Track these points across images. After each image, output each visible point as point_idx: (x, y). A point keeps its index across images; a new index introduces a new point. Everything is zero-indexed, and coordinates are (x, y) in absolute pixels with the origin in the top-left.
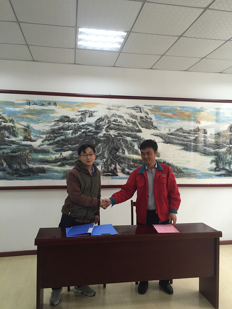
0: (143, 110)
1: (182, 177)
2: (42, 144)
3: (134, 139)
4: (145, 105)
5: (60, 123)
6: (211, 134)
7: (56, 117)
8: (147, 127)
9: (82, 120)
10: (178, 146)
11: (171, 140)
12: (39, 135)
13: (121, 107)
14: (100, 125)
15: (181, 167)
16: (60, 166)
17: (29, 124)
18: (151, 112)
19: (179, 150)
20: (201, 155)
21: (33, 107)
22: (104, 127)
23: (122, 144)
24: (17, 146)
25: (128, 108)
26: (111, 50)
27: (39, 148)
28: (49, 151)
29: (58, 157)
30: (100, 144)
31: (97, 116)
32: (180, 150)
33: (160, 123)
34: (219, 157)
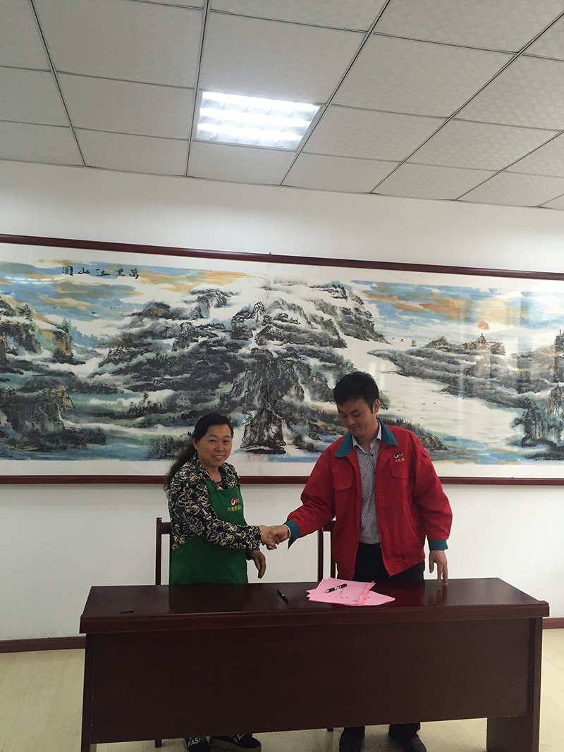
0: (351, 292)
1: (442, 459)
2: (98, 370)
3: (327, 363)
4: (355, 282)
5: (145, 320)
6: (513, 354)
7: (136, 304)
8: (359, 335)
9: (199, 314)
10: (433, 383)
11: (417, 367)
12: (93, 347)
13: (297, 283)
14: (243, 327)
15: (440, 434)
16: (141, 427)
17: (68, 320)
18: (369, 297)
19: (437, 394)
20: (490, 407)
21: (77, 279)
22: (254, 333)
23: (298, 374)
24: (37, 374)
25: (312, 288)
26: (278, 146)
27: (91, 382)
28: (116, 389)
29: (138, 404)
30: (242, 375)
31: (236, 304)
32: (439, 392)
33: (390, 325)
34: (533, 411)
